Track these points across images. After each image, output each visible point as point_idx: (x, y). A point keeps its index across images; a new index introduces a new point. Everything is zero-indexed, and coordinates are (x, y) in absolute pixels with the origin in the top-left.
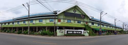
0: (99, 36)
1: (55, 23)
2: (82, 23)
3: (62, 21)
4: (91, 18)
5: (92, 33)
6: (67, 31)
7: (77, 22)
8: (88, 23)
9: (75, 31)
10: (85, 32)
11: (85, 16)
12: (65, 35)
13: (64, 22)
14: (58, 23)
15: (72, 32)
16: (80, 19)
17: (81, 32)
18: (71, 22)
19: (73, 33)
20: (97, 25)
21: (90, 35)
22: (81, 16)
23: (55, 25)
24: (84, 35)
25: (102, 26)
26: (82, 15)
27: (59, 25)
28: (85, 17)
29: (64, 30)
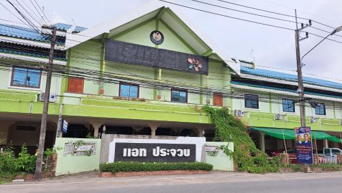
0: (299, 176)
1: (47, 94)
2: (193, 99)
3: (90, 86)
4: (237, 68)
5: (253, 155)
6: (117, 145)
7: (167, 95)
8: (227, 102)
9: (162, 146)
10: (213, 149)
11: (209, 62)
12: (106, 169)
13: (101, 92)
14: (65, 101)
15: (143, 152)
16: (184, 77)
17: (192, 148)
18: (137, 98)
19: (150, 153)
20: (277, 108)
21: (239, 167)
22: (190, 60)
23: (46, 108)
24: (207, 168)
25: (310, 112)
26: (191, 56)
27: (69, 113)
28: (210, 64)
29: (98, 141)
